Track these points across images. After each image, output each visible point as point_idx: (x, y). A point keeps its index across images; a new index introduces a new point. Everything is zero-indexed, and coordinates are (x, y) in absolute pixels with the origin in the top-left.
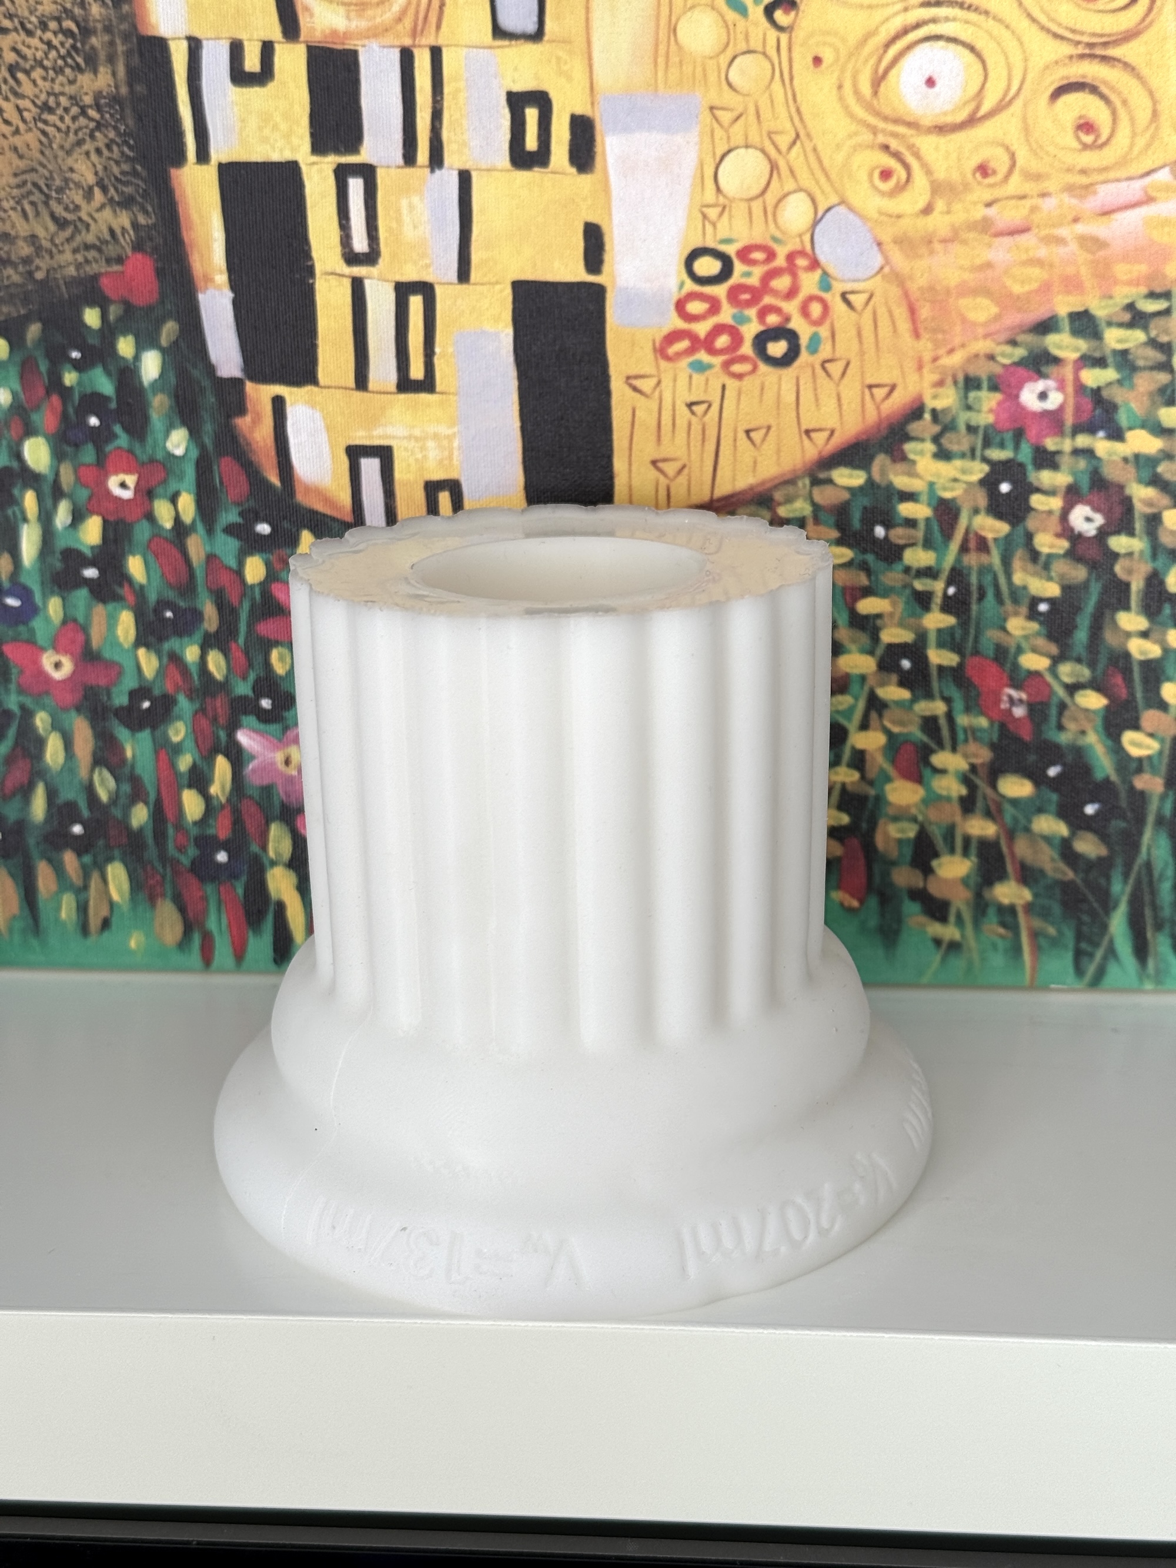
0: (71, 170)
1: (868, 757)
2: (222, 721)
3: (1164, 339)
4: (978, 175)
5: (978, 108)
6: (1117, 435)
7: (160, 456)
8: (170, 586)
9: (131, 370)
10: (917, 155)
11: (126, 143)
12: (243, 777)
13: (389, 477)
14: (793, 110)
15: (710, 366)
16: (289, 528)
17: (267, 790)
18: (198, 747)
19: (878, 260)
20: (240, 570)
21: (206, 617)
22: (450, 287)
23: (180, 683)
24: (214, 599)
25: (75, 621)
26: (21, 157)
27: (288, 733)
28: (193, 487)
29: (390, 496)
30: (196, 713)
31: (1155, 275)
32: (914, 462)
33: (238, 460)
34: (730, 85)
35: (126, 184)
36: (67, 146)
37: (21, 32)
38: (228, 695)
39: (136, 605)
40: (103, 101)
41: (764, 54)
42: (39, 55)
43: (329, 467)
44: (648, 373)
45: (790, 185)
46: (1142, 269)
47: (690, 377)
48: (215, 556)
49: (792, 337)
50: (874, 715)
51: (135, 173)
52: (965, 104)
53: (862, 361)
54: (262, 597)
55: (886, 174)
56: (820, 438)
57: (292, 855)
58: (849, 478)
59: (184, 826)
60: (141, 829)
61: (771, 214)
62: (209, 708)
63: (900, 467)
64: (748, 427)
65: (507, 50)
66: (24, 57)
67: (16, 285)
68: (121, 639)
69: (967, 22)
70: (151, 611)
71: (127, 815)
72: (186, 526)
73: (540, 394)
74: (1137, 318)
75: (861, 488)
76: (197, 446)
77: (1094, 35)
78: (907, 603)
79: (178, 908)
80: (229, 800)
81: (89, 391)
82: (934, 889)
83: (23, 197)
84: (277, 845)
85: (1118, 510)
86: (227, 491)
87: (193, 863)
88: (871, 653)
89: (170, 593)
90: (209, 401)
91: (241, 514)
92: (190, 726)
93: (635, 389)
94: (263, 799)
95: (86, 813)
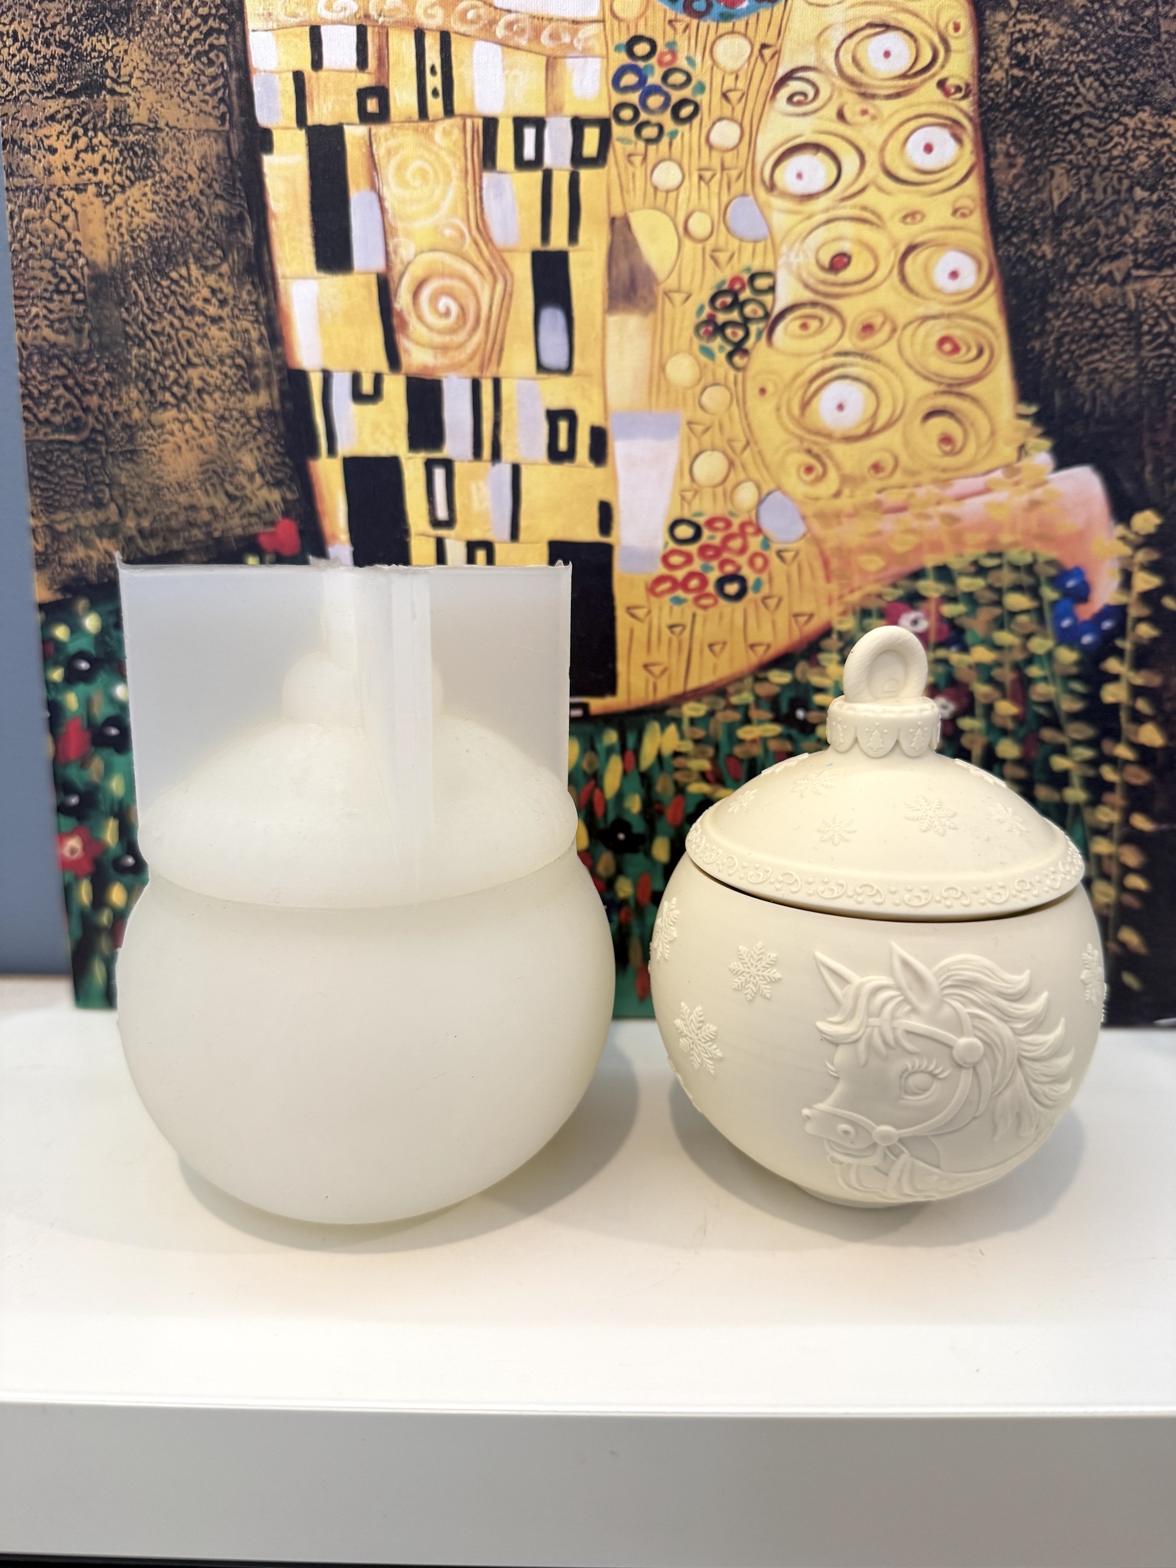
0: (240, 461)
3: (997, 585)
4: (872, 472)
5: (872, 426)
6: (965, 649)
10: (831, 457)
11: (278, 443)
14: (745, 426)
15: (684, 601)
19: (802, 529)
22: (506, 545)
26: (205, 453)
31: (993, 541)
32: (824, 667)
34: (702, 407)
35: (278, 471)
36: (238, 444)
37: (207, 368)
40: (263, 414)
41: (726, 386)
42: (219, 382)
44: (642, 605)
45: (742, 476)
46: (983, 537)
47: (671, 608)
49: (742, 580)
51: (284, 464)
52: (864, 423)
53: (790, 597)
55: (809, 469)
56: (760, 650)
58: (780, 677)
61: (729, 496)
63: (815, 670)
64: (711, 643)
65: (546, 381)
66: (208, 384)
67: (200, 541)
69: (866, 367)
74: (980, 571)
75: (788, 685)
77: (951, 378)
83: (205, 480)
85: (965, 700)
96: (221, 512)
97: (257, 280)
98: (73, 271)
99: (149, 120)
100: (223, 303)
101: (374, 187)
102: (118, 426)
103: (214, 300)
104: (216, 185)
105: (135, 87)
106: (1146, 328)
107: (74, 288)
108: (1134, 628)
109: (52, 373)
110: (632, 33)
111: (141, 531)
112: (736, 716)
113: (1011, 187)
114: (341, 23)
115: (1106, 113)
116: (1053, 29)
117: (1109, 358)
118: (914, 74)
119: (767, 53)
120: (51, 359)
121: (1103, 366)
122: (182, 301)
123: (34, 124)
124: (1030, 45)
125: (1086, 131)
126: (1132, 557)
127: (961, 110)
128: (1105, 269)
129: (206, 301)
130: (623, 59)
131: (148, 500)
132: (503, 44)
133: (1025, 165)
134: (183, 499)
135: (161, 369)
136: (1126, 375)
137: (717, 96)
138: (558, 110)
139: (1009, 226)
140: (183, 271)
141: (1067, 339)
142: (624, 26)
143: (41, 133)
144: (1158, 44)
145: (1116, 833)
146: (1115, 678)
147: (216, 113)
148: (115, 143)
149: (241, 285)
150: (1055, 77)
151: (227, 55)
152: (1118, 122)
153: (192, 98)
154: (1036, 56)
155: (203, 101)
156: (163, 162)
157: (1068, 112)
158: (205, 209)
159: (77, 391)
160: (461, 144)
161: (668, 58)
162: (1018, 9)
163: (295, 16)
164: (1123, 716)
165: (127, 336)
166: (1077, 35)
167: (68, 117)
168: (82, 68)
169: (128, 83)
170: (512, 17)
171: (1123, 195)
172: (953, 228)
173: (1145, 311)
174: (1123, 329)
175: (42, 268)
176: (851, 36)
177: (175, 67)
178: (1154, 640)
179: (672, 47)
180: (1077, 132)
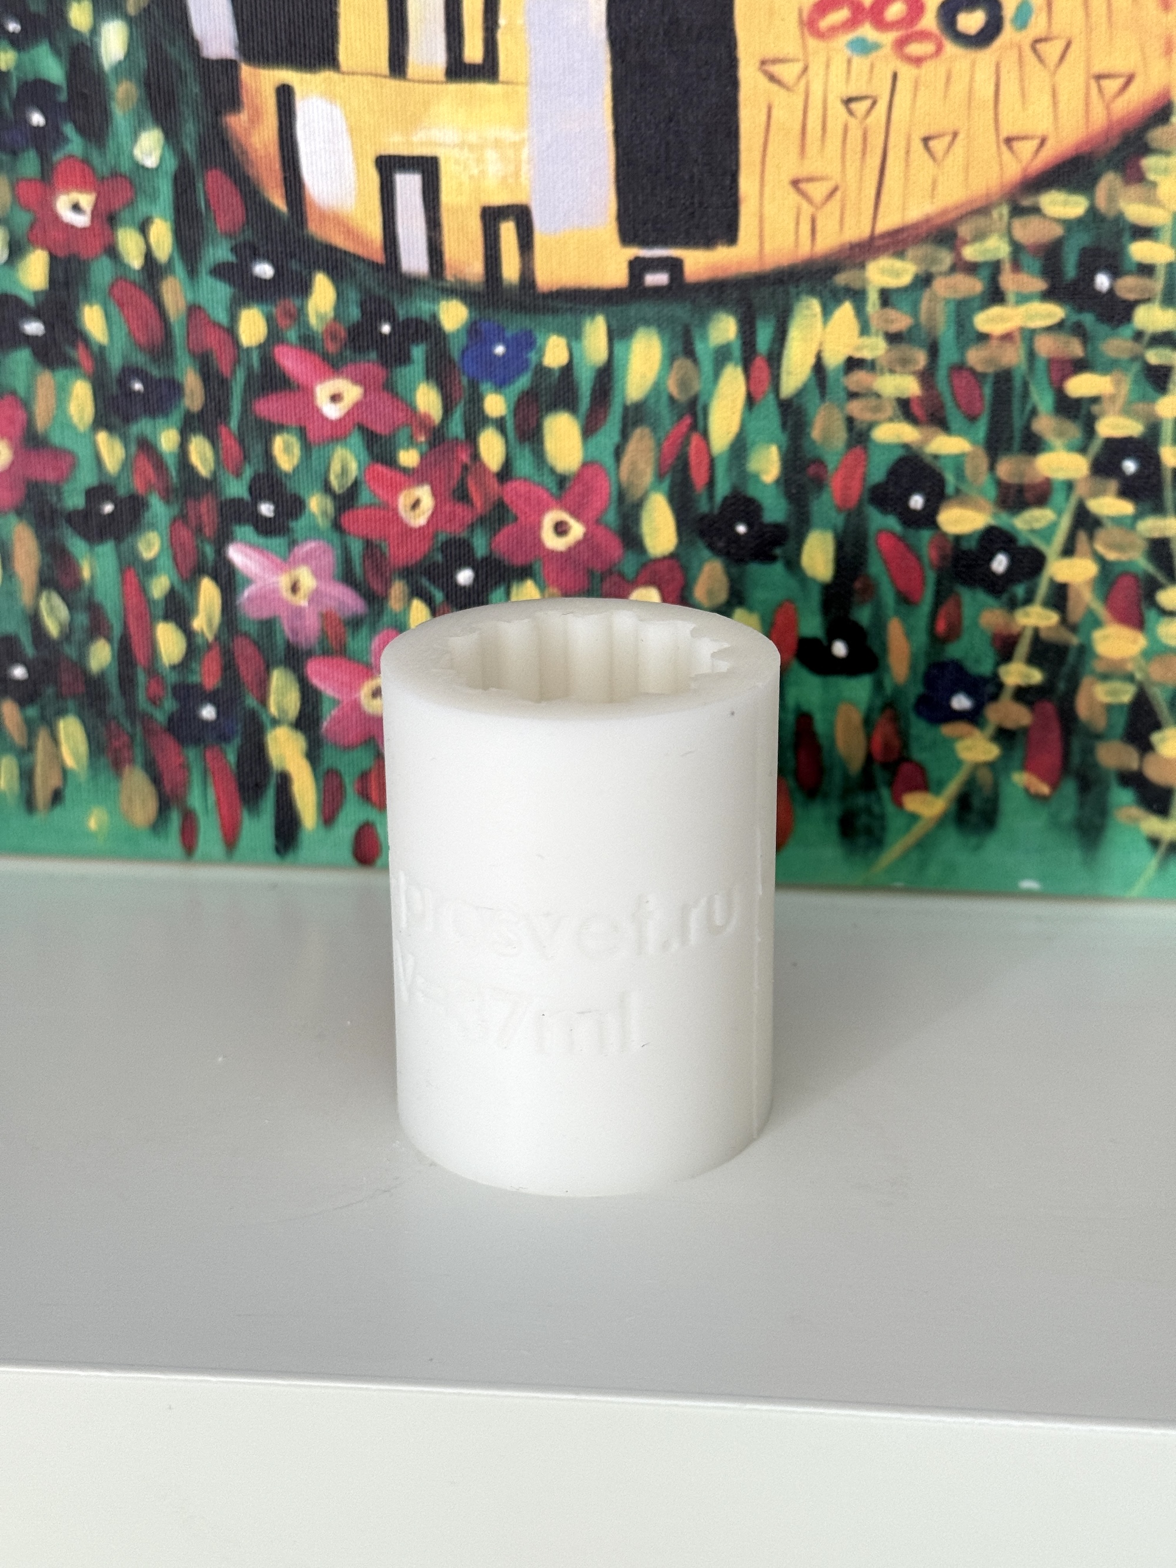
1: (1072, 595)
2: (208, 531)
7: (125, 167)
8: (141, 347)
9: (87, 47)
12: (236, 607)
13: (434, 199)
15: (876, 46)
16: (298, 269)
17: (268, 625)
18: (177, 565)
20: (232, 327)
21: (187, 391)
23: (153, 480)
24: (198, 367)
25: (14, 393)
27: (296, 549)
28: (170, 211)
29: (435, 227)
30: (174, 521)
32: (1154, 185)
33: (230, 175)
38: (217, 498)
39: (94, 374)
43: (353, 186)
44: (791, 56)
47: (849, 62)
48: (199, 307)
49: (992, 6)
50: (1082, 537)
53: (1089, 40)
54: (262, 365)
56: (1026, 149)
57: (300, 712)
58: (1063, 206)
59: (160, 671)
60: (102, 675)
62: (191, 514)
63: (1134, 190)
64: (927, 135)
68: (76, 419)
70: (114, 383)
71: (83, 655)
72: (161, 266)
73: (642, 85)
75: (1080, 221)
76: (174, 155)
78: (1136, 382)
79: (151, 779)
80: (217, 638)
81: (30, 77)
82: (1154, 772)
84: (280, 698)
86: (215, 219)
87: (171, 719)
88: (1083, 450)
89: (139, 357)
90: (191, 90)
91: (234, 250)
92: (166, 538)
93: (772, 78)
94: (263, 638)
95: (30, 651)
112: (974, 286)
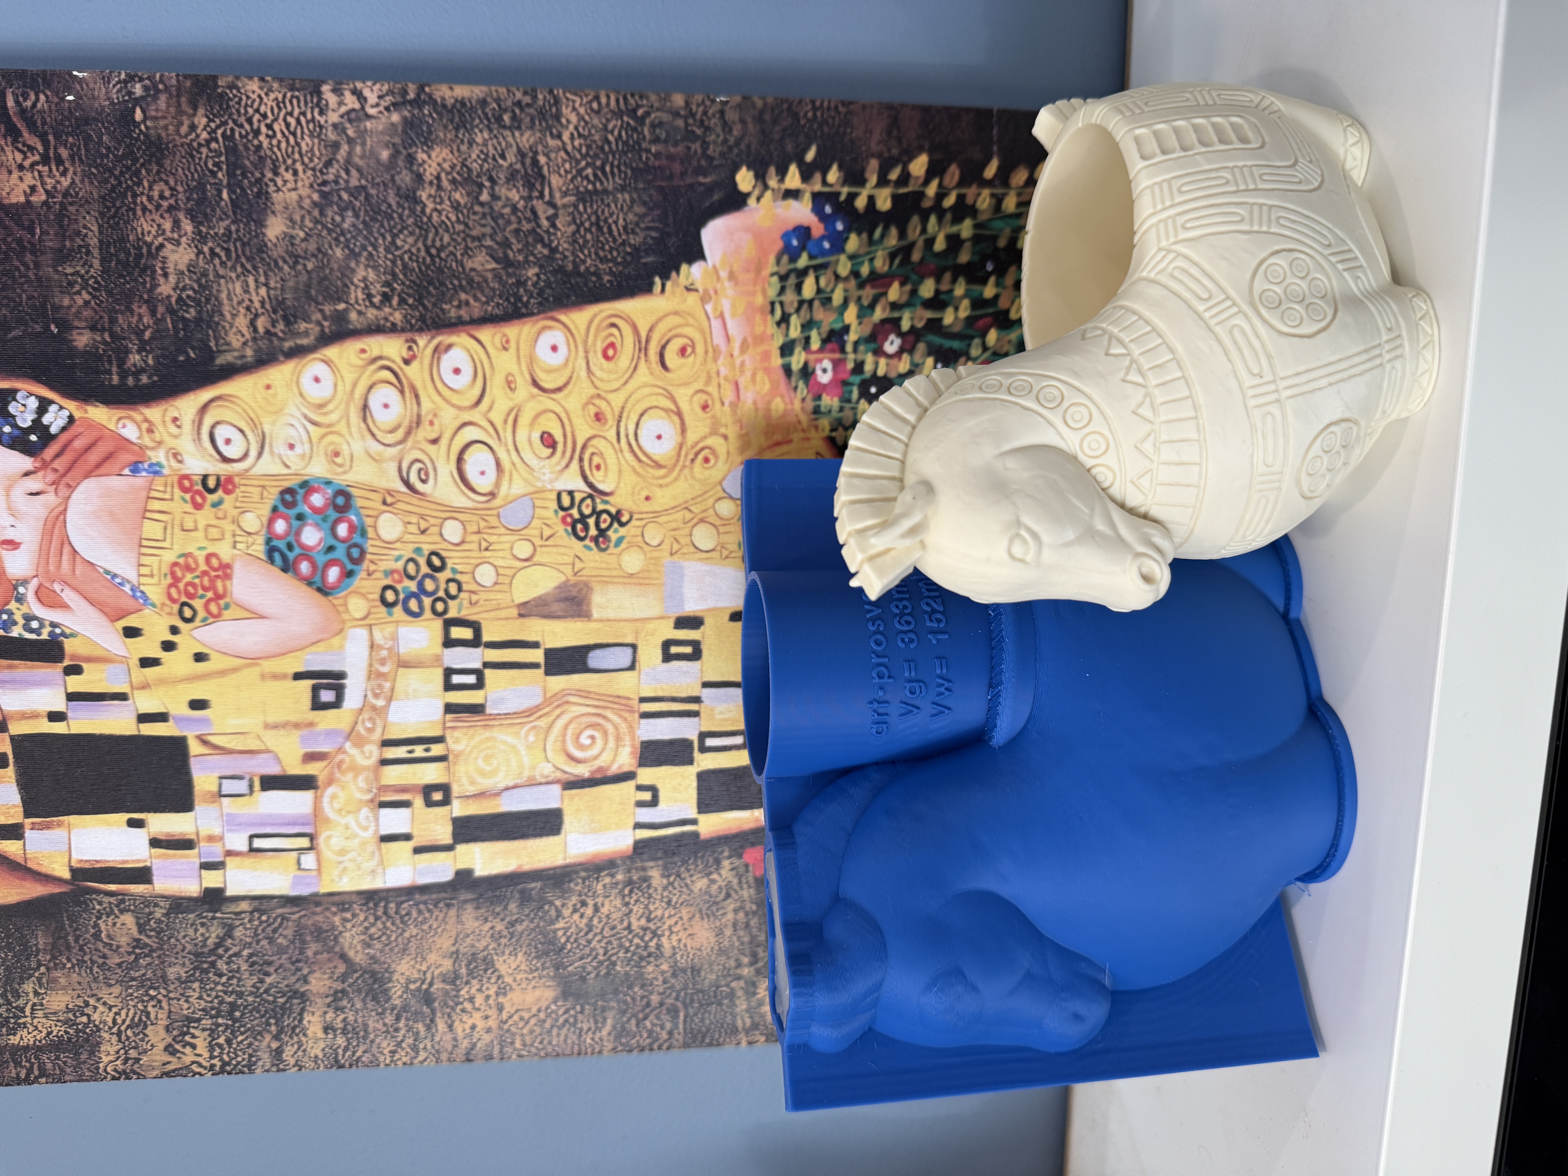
4: (707, 410)
5: (672, 410)
10: (697, 443)
11: (687, 862)
14: (673, 511)
26: (694, 916)
31: (763, 310)
34: (660, 545)
35: (708, 862)
36: (688, 892)
37: (631, 915)
40: (666, 874)
41: (644, 527)
42: (642, 906)
45: (711, 512)
46: (759, 318)
51: (703, 858)
55: (706, 460)
61: (725, 521)
65: (641, 663)
69: (628, 418)
77: (634, 348)
96: (738, 904)
97: (567, 879)
98: (560, 1012)
99: (451, 957)
100: (584, 904)
101: (498, 794)
102: (673, 981)
103: (582, 910)
104: (498, 909)
105: (428, 968)
106: (590, 187)
107: (572, 1012)
108: (831, 186)
109: (634, 1029)
110: (379, 603)
111: (752, 964)
113: (483, 303)
114: (377, 820)
115: (423, 227)
116: (361, 273)
117: (615, 217)
118: (400, 384)
119: (389, 500)
120: (623, 1029)
121: (621, 222)
122: (582, 934)
123: (455, 1039)
124: (373, 292)
125: (438, 244)
126: (773, 190)
127: (426, 346)
128: (545, 223)
129: (582, 916)
130: (398, 610)
131: (729, 958)
132: (390, 700)
133: (466, 293)
134: (728, 932)
135: (632, 949)
136: (628, 202)
137: (423, 538)
138: (438, 659)
139: (515, 304)
140: (560, 933)
141: (601, 253)
142: (373, 610)
143: (460, 1034)
144: (369, 186)
145: (999, 191)
146: (871, 199)
147: (445, 910)
148: (467, 983)
149: (570, 890)
150: (397, 271)
151: (403, 902)
152: (430, 218)
153: (434, 926)
154: (383, 286)
155: (436, 919)
156: (481, 948)
157: (424, 259)
158: (514, 918)
159: (647, 1011)
160: (465, 730)
161: (396, 576)
162: (347, 303)
163: (373, 853)
164: (902, 191)
165: (608, 974)
166: (365, 254)
167: (449, 1016)
168: (414, 1005)
169: (425, 973)
170: (369, 694)
171: (487, 210)
172: (518, 349)
173: (577, 188)
174: (591, 206)
175: (558, 1035)
176: (373, 435)
177: (413, 939)
178: (840, 168)
179: (389, 573)
180: (439, 250)
